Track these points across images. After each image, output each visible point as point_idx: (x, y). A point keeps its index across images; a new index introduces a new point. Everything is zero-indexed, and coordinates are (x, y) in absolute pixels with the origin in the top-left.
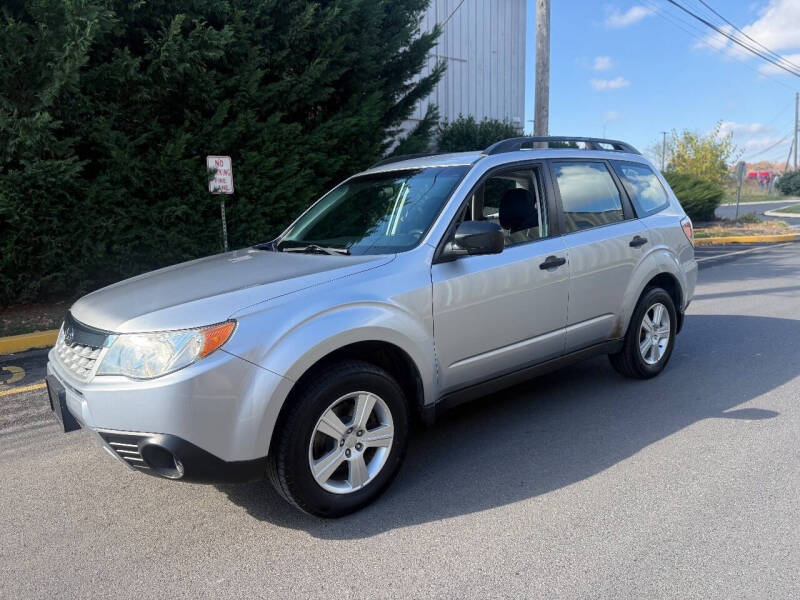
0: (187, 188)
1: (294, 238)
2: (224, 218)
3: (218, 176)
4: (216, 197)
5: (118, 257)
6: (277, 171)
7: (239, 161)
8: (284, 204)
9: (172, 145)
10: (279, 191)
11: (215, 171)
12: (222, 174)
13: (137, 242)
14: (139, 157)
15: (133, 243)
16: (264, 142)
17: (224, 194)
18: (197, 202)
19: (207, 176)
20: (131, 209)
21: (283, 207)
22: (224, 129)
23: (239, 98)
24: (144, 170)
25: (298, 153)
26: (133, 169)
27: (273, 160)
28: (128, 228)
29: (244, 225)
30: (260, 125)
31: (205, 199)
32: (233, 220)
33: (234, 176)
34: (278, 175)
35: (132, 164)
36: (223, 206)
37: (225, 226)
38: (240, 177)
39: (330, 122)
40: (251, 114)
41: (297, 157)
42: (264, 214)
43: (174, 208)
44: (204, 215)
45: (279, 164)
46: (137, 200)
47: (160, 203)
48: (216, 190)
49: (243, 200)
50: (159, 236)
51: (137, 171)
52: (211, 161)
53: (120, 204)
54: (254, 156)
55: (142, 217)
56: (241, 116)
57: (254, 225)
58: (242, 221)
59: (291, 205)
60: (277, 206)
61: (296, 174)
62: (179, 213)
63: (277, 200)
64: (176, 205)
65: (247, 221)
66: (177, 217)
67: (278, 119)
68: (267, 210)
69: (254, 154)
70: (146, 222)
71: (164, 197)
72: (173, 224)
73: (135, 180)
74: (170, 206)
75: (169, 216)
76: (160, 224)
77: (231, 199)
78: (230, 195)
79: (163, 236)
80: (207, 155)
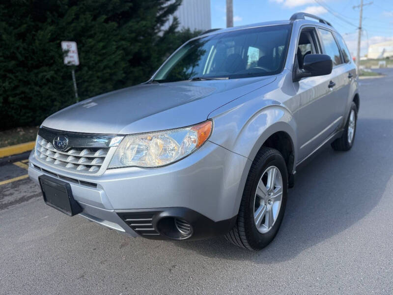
0: (52, 61)
1: (161, 78)
2: (74, 80)
3: (70, 54)
4: (69, 67)
5: (12, 105)
6: (104, 51)
7: (81, 45)
8: (109, 71)
9: (42, 33)
10: (105, 63)
11: (67, 52)
12: (71, 53)
13: (23, 96)
14: (21, 40)
15: (20, 96)
16: (95, 34)
17: (73, 66)
18: (58, 70)
19: (63, 54)
20: (17, 74)
21: (107, 73)
22: (73, 25)
23: (81, 6)
24: (24, 49)
25: (114, 41)
26: (18, 48)
27: (101, 44)
28: (16, 87)
29: (86, 84)
30: (93, 23)
31: (63, 68)
32: (80, 81)
33: (79, 54)
34: (104, 54)
35: (17, 45)
36: (73, 72)
37: (75, 85)
38: (83, 54)
39: (130, 24)
40: (88, 15)
41: (114, 43)
42: (98, 77)
43: (45, 73)
44: (63, 78)
45: (104, 47)
46: (21, 69)
47: (36, 71)
48: (69, 63)
49: (86, 68)
50: (36, 91)
51: (21, 49)
52: (65, 45)
53: (11, 71)
54: (91, 42)
55: (25, 80)
56: (82, 16)
57: (93, 83)
58: (84, 81)
59: (113, 71)
60: (105, 72)
61: (114, 53)
62: (48, 76)
63: (105, 68)
64: (45, 71)
65: (87, 81)
66: (47, 80)
67: (103, 20)
68: (99, 74)
69: (90, 40)
70: (27, 83)
71: (38, 67)
72: (45, 84)
73: (19, 56)
74: (43, 72)
75: (42, 79)
76: (36, 84)
77: (78, 68)
78: (77, 66)
79: (39, 92)
80: (61, 41)
